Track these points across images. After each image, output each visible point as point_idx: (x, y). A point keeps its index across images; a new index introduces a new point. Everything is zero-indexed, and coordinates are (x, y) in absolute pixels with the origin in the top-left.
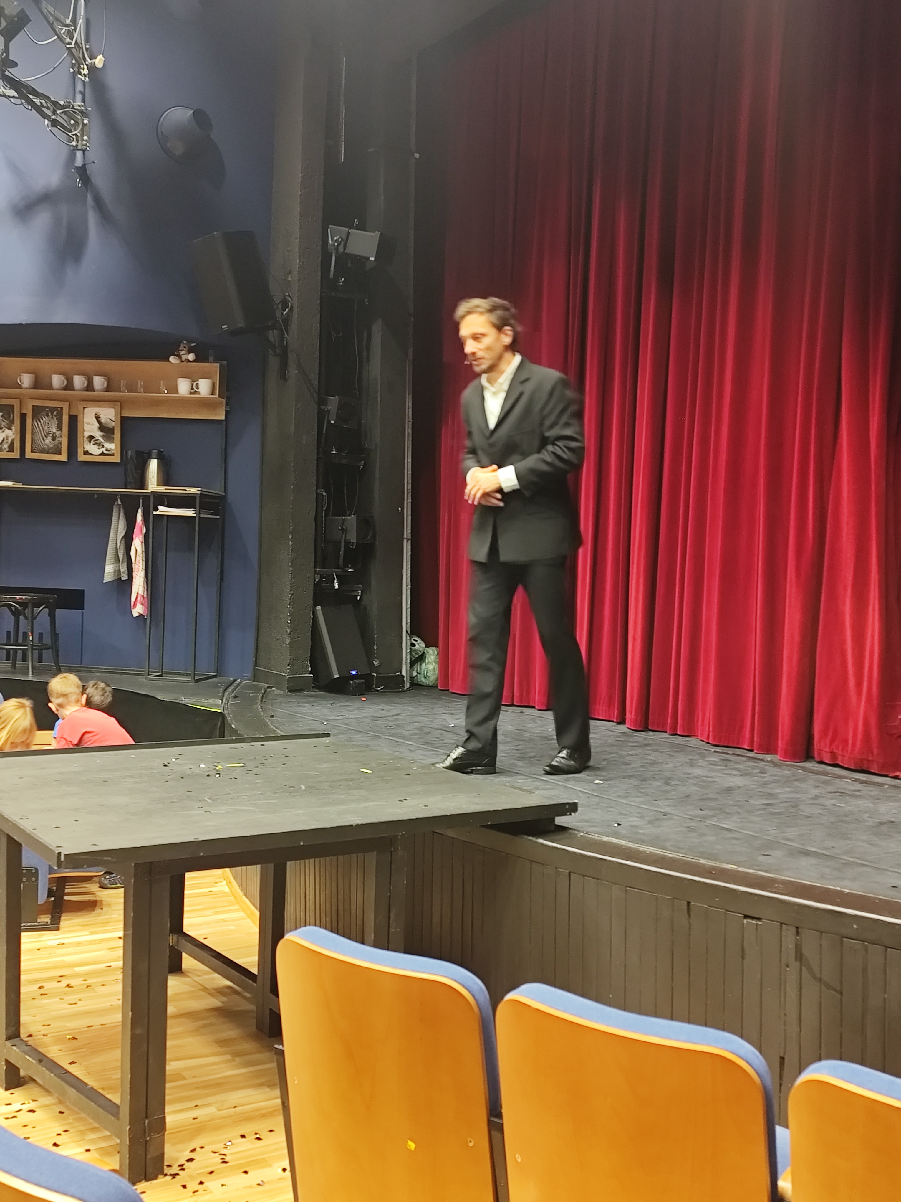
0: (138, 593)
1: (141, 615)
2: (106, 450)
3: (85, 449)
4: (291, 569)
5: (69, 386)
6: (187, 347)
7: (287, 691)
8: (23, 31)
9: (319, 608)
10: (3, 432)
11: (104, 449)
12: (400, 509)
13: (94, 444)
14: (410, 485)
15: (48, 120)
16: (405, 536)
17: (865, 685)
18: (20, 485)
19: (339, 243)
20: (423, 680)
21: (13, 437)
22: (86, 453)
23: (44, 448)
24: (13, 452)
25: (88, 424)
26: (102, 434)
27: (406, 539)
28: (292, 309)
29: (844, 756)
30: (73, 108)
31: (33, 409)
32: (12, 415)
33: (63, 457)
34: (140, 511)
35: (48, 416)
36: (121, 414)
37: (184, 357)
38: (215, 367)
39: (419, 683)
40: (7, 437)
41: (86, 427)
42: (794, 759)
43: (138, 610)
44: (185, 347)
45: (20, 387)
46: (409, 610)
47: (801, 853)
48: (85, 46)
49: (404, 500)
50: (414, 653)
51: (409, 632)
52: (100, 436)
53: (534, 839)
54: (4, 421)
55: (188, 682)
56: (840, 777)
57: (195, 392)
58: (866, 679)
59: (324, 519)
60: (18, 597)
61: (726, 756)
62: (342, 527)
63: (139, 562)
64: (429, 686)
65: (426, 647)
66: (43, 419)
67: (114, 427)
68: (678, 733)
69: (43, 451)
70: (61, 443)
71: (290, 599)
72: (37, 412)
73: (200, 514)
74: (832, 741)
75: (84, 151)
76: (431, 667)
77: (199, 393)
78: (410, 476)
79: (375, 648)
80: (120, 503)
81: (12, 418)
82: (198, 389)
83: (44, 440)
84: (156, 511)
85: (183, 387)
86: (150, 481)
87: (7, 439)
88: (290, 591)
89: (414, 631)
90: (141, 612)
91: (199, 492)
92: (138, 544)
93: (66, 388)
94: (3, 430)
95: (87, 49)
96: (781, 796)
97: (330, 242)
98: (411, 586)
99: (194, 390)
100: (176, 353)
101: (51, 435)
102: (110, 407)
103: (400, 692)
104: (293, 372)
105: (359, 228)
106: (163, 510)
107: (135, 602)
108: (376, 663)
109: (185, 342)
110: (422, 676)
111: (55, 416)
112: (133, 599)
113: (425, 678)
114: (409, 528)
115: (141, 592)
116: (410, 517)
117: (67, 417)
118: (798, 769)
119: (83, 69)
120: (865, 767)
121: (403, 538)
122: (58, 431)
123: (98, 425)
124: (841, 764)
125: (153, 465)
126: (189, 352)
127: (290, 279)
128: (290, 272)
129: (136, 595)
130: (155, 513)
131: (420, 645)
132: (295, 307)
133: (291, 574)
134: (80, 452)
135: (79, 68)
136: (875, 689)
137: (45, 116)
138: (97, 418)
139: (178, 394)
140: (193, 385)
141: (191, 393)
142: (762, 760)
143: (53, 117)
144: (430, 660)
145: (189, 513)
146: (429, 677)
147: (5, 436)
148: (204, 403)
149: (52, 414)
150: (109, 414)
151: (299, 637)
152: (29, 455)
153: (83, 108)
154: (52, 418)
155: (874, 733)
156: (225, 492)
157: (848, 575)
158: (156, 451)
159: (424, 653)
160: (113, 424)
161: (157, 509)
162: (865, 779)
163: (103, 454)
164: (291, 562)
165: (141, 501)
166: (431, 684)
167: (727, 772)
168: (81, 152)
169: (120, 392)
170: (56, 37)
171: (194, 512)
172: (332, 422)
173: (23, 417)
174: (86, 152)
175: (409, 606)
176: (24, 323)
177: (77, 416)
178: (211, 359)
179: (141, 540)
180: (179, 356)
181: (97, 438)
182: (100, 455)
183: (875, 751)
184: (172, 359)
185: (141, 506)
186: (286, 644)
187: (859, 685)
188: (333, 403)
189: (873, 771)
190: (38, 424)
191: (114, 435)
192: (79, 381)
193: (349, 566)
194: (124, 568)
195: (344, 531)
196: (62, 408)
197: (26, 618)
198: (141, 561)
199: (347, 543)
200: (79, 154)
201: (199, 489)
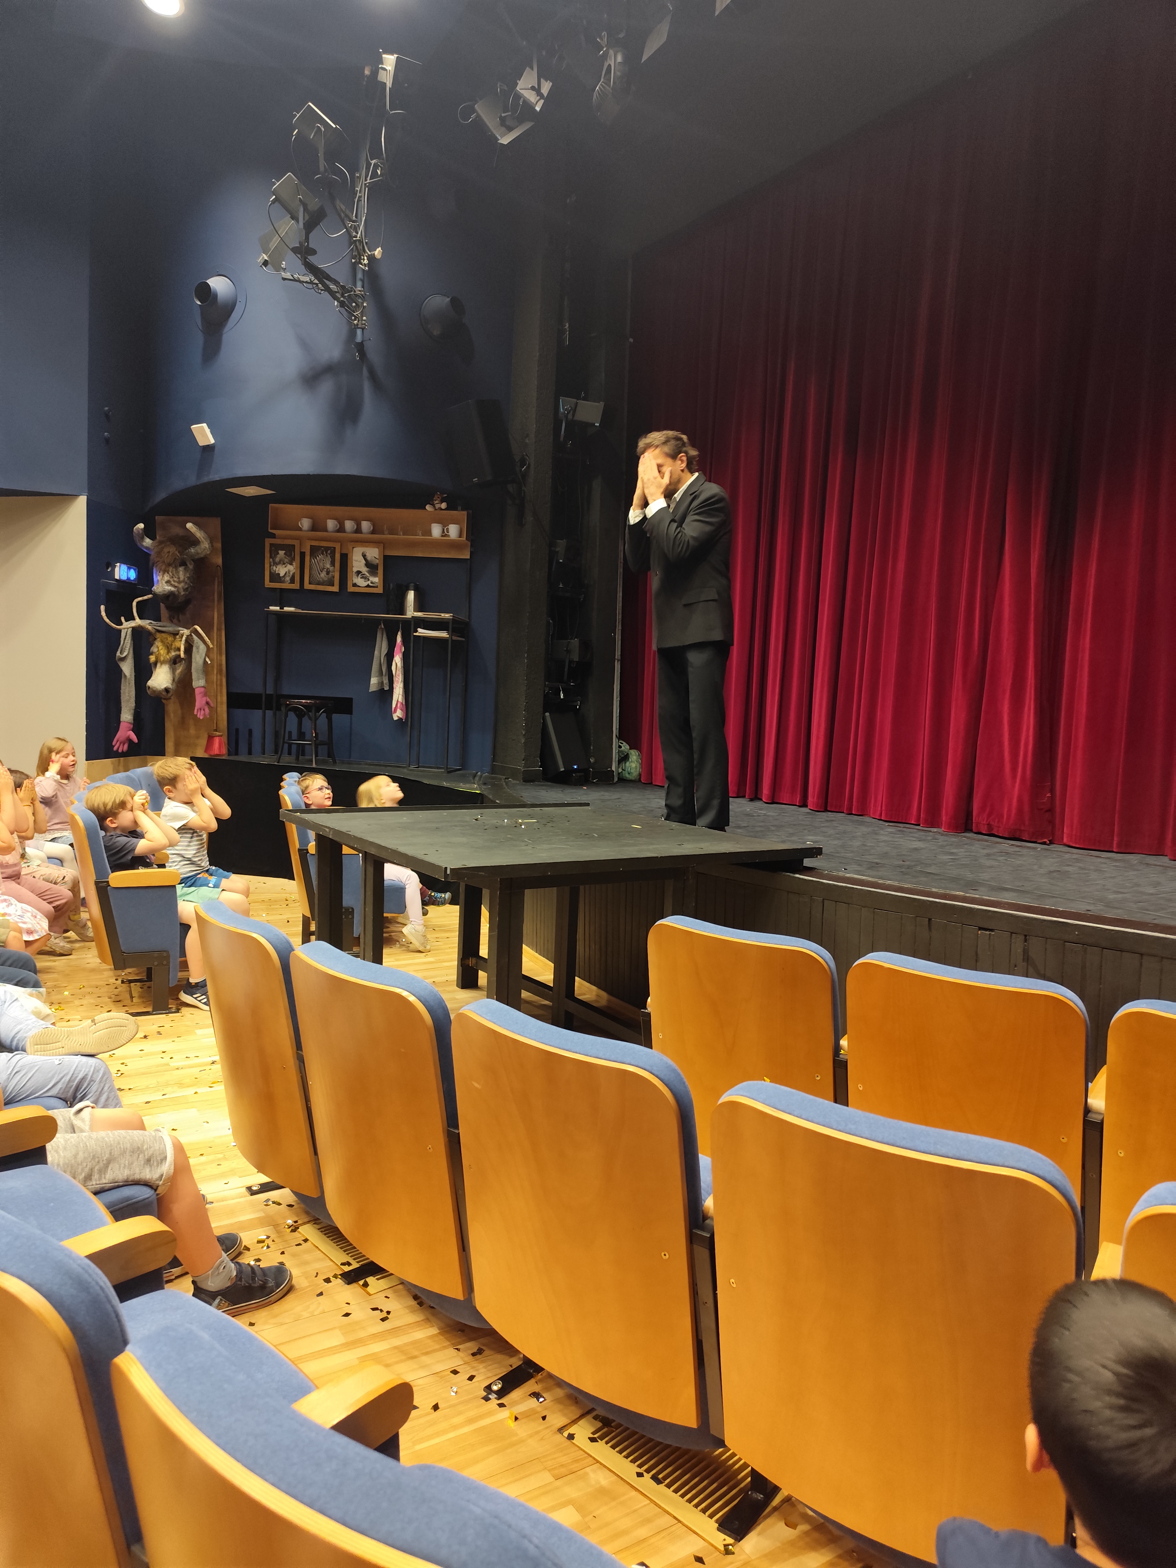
0: (398, 701)
1: (400, 719)
2: (371, 583)
3: (354, 582)
4: (526, 682)
5: (341, 529)
6: (440, 497)
7: (522, 781)
8: (319, 226)
9: (547, 714)
10: (286, 567)
11: (369, 582)
12: (613, 634)
13: (361, 578)
14: (621, 615)
15: (337, 301)
16: (616, 658)
17: (1020, 770)
18: (300, 611)
19: (568, 411)
20: (627, 775)
21: (294, 571)
22: (355, 585)
23: (319, 581)
24: (294, 583)
25: (356, 561)
26: (367, 569)
27: (617, 659)
28: (528, 467)
29: (999, 827)
30: (355, 292)
31: (311, 548)
32: (293, 554)
33: (335, 589)
34: (399, 633)
35: (323, 554)
36: (384, 553)
37: (437, 506)
38: (463, 515)
39: (624, 778)
40: (289, 571)
41: (355, 563)
42: (956, 830)
43: (398, 714)
44: (438, 498)
45: (300, 529)
46: (618, 718)
47: (999, 889)
48: (365, 240)
49: (616, 628)
50: (620, 754)
51: (618, 736)
52: (367, 572)
53: (791, 875)
54: (286, 558)
55: (442, 773)
56: (997, 843)
57: (446, 536)
58: (1020, 765)
59: (550, 642)
60: (304, 701)
61: (900, 828)
62: (567, 648)
63: (399, 676)
64: (631, 781)
65: (630, 749)
66: (319, 557)
67: (378, 564)
68: (853, 813)
69: (319, 584)
70: (334, 577)
71: (525, 707)
72: (314, 550)
73: (452, 635)
74: (989, 815)
75: (363, 329)
76: (633, 765)
77: (448, 536)
78: (621, 608)
79: (592, 748)
80: (383, 627)
81: (293, 556)
82: (448, 532)
83: (319, 574)
84: (416, 632)
85: (436, 531)
86: (408, 608)
87: (289, 573)
88: (525, 700)
89: (620, 737)
90: (401, 716)
91: (452, 617)
92: (398, 660)
93: (338, 531)
94: (285, 565)
95: (366, 243)
96: (959, 854)
97: (562, 410)
98: (620, 698)
99: (444, 534)
100: (431, 503)
101: (326, 570)
102: (374, 547)
103: (611, 784)
104: (529, 518)
105: (585, 399)
106: (421, 632)
107: (395, 708)
108: (592, 760)
109: (439, 493)
110: (627, 772)
111: (329, 554)
112: (394, 706)
113: (629, 774)
114: (620, 651)
115: (400, 700)
116: (620, 642)
117: (339, 555)
118: (961, 838)
119: (364, 260)
120: (1017, 836)
121: (615, 659)
122: (331, 566)
123: (364, 562)
124: (996, 834)
125: (411, 595)
126: (442, 502)
127: (527, 441)
128: (528, 436)
129: (396, 702)
130: (415, 634)
131: (625, 747)
132: (532, 467)
133: (526, 686)
134: (350, 584)
135: (360, 259)
136: (1028, 772)
137: (335, 298)
138: (364, 556)
139: (432, 536)
140: (444, 530)
141: (442, 536)
142: (930, 831)
143: (342, 299)
144: (632, 759)
145: (443, 634)
146: (632, 773)
147: (287, 570)
148: (454, 545)
149: (326, 553)
150: (373, 553)
151: (531, 738)
152: (307, 586)
153: (363, 293)
154: (327, 556)
155: (1026, 808)
156: (469, 619)
157: (1007, 681)
158: (413, 584)
159: (628, 753)
160: (377, 561)
161: (417, 631)
162: (1019, 844)
163: (368, 586)
164: (526, 677)
165: (401, 625)
166: (633, 779)
167: (906, 838)
168: (361, 330)
169: (384, 534)
170: (345, 230)
171: (447, 634)
172: (561, 561)
173: (303, 555)
174: (364, 330)
175: (618, 715)
176: (311, 474)
177: (347, 554)
178: (460, 508)
179: (401, 657)
180: (433, 505)
181: (363, 573)
182: (366, 587)
183: (1027, 823)
184: (428, 507)
185: (400, 630)
186: (521, 743)
187: (1014, 770)
188: (561, 545)
189: (1024, 839)
190: (315, 561)
191: (378, 570)
192: (349, 525)
193: (572, 681)
194: (386, 681)
195: (568, 651)
196: (335, 548)
197: (310, 719)
198: (401, 675)
199: (571, 662)
200: (359, 332)
201: (452, 615)
